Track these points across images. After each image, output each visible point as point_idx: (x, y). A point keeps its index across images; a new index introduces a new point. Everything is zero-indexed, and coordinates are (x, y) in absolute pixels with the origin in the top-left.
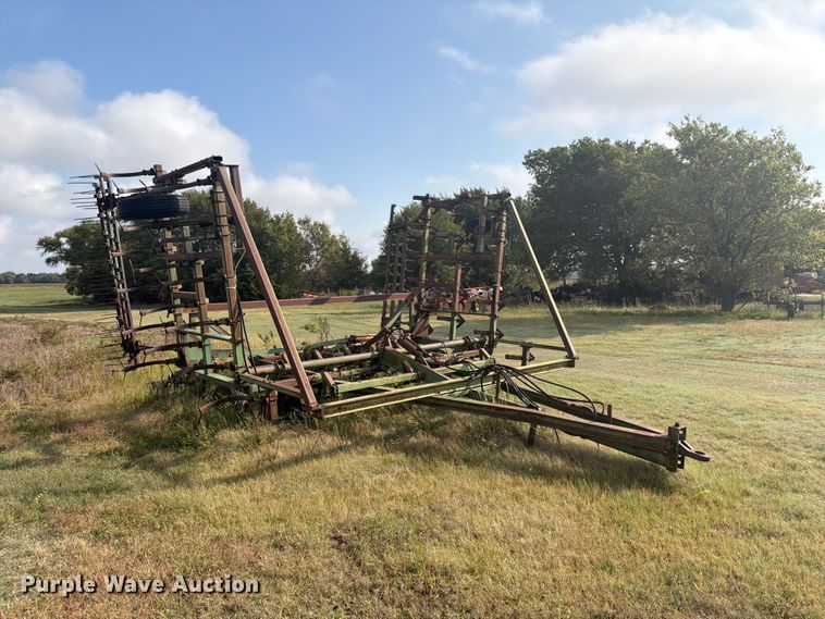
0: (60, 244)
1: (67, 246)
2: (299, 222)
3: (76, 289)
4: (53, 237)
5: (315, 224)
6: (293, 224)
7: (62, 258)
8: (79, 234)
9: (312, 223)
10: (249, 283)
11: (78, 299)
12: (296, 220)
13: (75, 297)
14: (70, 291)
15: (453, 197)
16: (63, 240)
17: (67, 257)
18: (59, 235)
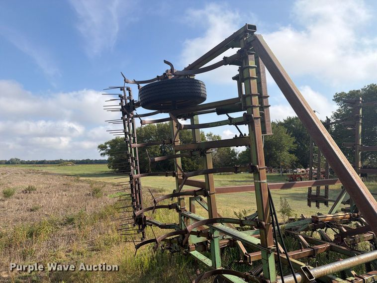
0: (106, 147)
1: (109, 148)
2: (207, 135)
3: (112, 167)
4: (104, 144)
5: (215, 136)
6: (204, 136)
7: (107, 153)
8: (114, 143)
9: (213, 136)
10: (184, 164)
11: (112, 171)
12: (205, 135)
13: (111, 170)
14: (109, 167)
15: (283, 121)
16: (108, 145)
17: (109, 153)
18: (106, 144)
